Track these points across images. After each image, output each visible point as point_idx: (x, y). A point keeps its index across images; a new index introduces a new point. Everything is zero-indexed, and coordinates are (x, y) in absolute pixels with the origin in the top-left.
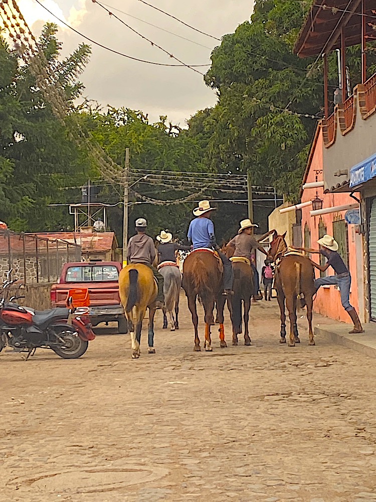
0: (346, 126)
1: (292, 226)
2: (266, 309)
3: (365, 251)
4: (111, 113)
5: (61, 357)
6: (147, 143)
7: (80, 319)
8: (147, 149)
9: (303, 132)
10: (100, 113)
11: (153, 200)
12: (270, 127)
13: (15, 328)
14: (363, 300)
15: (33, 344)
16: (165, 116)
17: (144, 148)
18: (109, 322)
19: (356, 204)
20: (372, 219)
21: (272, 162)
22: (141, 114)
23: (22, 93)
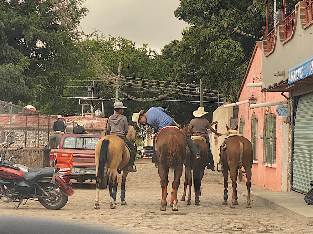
0: (285, 38)
1: (230, 119)
2: (209, 176)
3: (290, 137)
4: (111, 40)
5: (46, 208)
6: (133, 61)
7: (62, 177)
8: (133, 65)
9: (242, 53)
10: (104, 39)
11: (135, 97)
12: (219, 48)
13: (9, 182)
14: (286, 174)
15: (23, 196)
16: (147, 44)
17: (131, 64)
18: (93, 180)
19: (286, 101)
20: (297, 113)
21: (219, 74)
22: (131, 42)
23: (42, 11)
